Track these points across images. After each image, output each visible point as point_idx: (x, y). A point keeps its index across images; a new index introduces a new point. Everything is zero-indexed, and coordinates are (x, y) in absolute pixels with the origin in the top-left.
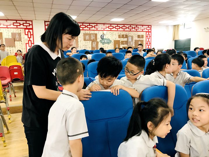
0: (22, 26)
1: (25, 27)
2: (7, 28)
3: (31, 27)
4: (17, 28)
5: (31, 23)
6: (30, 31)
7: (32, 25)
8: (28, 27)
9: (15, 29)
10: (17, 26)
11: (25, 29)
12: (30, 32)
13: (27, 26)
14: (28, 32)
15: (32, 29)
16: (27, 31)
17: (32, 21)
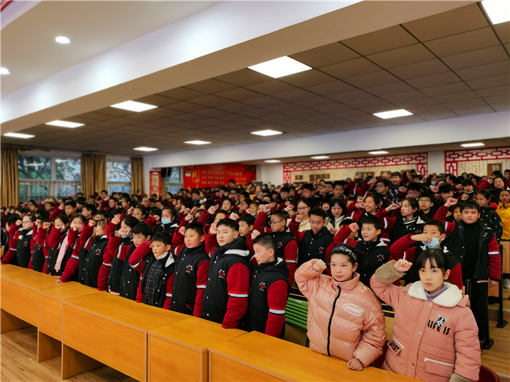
0: (414, 161)
1: (418, 162)
2: (397, 165)
3: (425, 161)
4: (408, 164)
5: (425, 155)
6: (425, 166)
7: (427, 158)
8: (422, 162)
9: (405, 166)
10: (408, 161)
11: (418, 164)
12: (424, 168)
13: (420, 160)
14: (421, 168)
15: (426, 163)
16: (420, 166)
17: (427, 153)
